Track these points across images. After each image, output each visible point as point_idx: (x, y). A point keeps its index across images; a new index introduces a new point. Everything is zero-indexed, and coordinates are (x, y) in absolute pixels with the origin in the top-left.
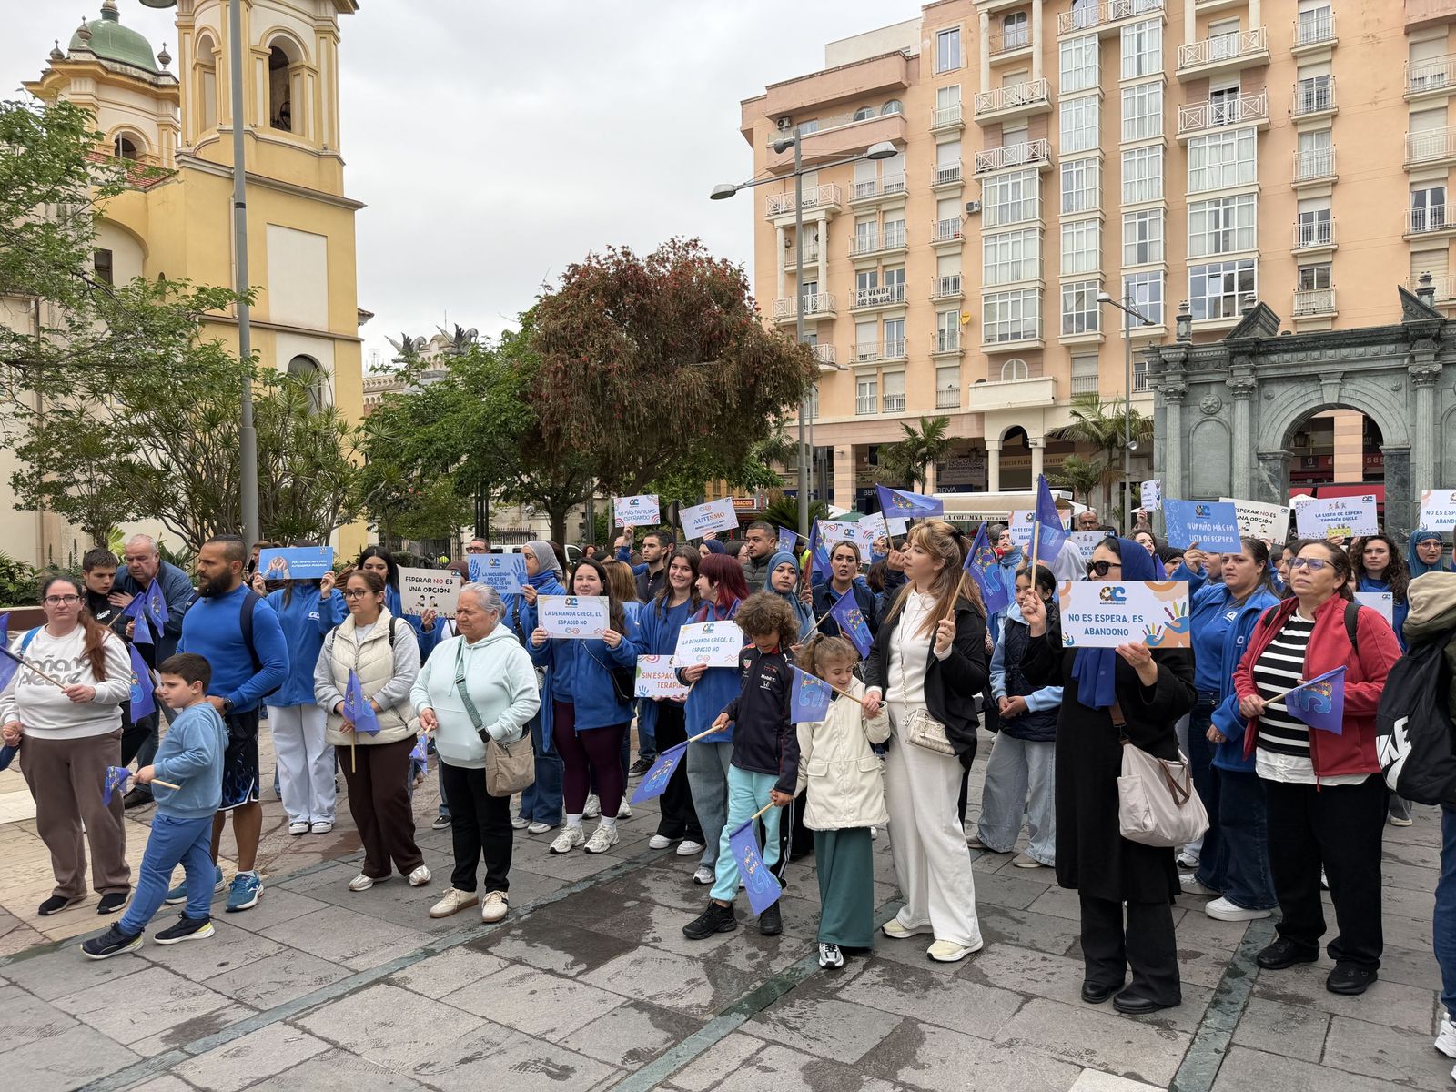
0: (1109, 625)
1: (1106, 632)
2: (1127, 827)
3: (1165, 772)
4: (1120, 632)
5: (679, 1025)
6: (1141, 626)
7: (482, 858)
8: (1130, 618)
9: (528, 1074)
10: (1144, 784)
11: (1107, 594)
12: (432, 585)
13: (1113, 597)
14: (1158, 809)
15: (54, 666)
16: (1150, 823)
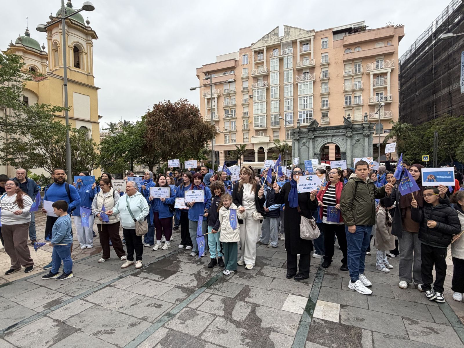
0: (309, 186)
1: (308, 188)
2: (302, 236)
3: (310, 222)
4: (311, 188)
5: (190, 291)
6: (316, 186)
7: (135, 252)
8: (313, 184)
9: (150, 307)
10: (306, 225)
11: (308, 178)
12: (119, 184)
13: (309, 179)
14: (309, 231)
15: (7, 204)
16: (308, 235)
